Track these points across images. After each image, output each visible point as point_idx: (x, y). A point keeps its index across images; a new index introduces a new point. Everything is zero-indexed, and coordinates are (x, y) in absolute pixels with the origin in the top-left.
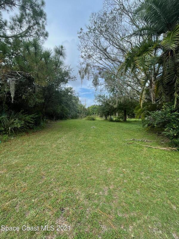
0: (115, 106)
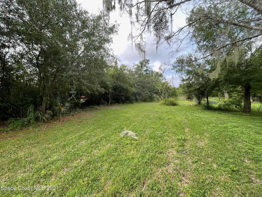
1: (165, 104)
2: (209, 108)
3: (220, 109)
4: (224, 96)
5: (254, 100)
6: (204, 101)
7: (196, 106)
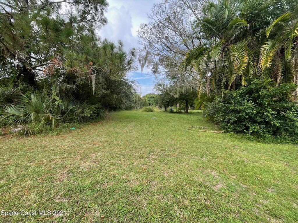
0: (176, 96)
1: (146, 111)
2: (172, 112)
3: (176, 112)
4: (176, 106)
5: (191, 108)
6: (169, 109)
7: (164, 111)
